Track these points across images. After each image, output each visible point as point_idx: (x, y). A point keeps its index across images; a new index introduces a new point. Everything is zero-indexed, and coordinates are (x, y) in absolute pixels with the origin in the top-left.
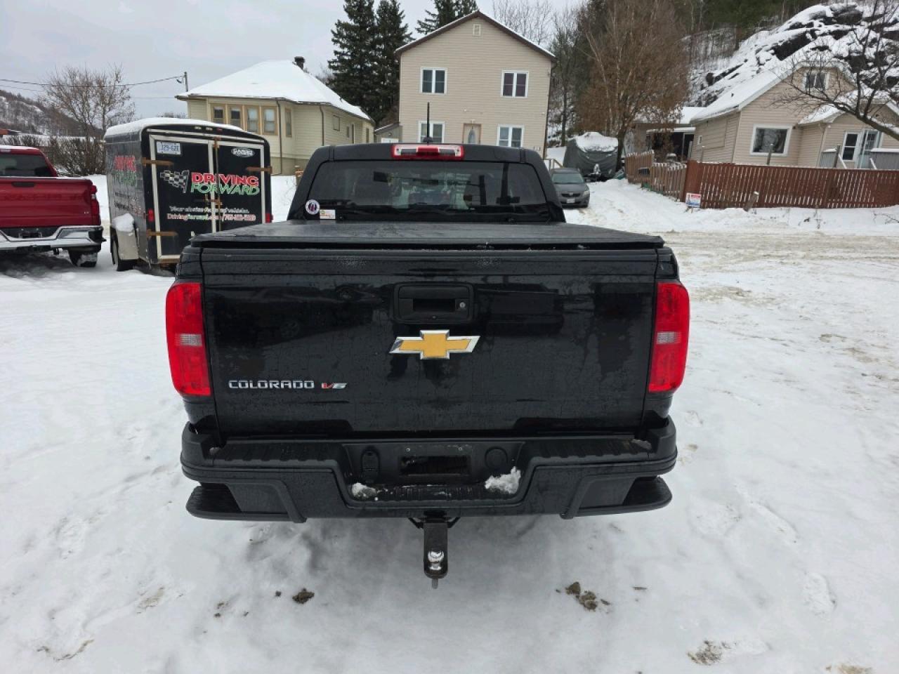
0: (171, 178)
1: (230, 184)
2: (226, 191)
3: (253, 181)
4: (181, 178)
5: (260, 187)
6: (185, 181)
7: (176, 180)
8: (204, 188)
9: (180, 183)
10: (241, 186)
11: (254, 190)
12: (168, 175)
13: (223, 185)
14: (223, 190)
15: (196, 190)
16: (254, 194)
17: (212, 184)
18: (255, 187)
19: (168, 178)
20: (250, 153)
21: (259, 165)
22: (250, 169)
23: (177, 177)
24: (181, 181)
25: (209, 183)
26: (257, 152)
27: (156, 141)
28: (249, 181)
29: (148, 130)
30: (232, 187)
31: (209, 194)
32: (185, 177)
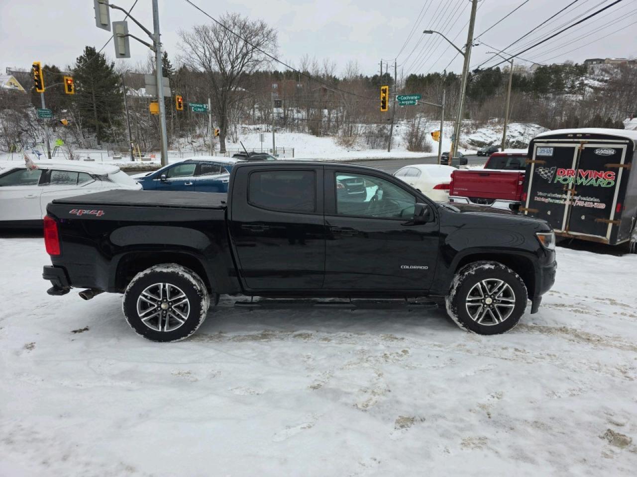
0: (542, 172)
1: (587, 178)
2: (582, 183)
3: (609, 176)
4: (549, 172)
5: (616, 181)
6: (552, 174)
7: (546, 173)
8: (565, 180)
9: (547, 176)
10: (596, 180)
11: (609, 183)
12: (541, 170)
13: (581, 178)
14: (579, 182)
15: (558, 182)
16: (608, 186)
17: (572, 177)
18: (610, 180)
19: (541, 172)
20: (612, 152)
21: (619, 162)
22: (609, 165)
23: (547, 171)
24: (549, 174)
25: (570, 176)
26: (619, 151)
27: (537, 147)
28: (605, 176)
29: (535, 140)
30: (589, 179)
31: (568, 185)
32: (552, 172)
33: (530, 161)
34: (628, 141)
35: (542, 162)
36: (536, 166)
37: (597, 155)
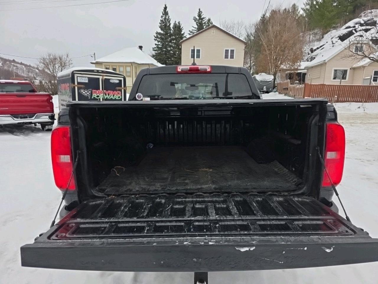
0: (84, 92)
1: (109, 95)
2: (107, 98)
3: (119, 93)
4: (88, 92)
5: (122, 96)
6: (90, 93)
7: (86, 93)
8: (98, 96)
9: (87, 94)
10: (113, 96)
11: (119, 97)
12: (82, 91)
13: (106, 95)
14: (106, 97)
15: (94, 97)
16: (119, 99)
17: (101, 94)
18: (119, 96)
19: (82, 92)
20: (118, 82)
21: (121, 86)
22: (118, 88)
23: (86, 92)
24: (88, 93)
25: (100, 94)
26: (120, 81)
27: (77, 77)
28: (117, 93)
29: (74, 72)
30: (110, 95)
31: (100, 99)
32: (90, 92)
33: (74, 85)
34: (123, 76)
35: (82, 86)
36: (79, 89)
37: (111, 83)
